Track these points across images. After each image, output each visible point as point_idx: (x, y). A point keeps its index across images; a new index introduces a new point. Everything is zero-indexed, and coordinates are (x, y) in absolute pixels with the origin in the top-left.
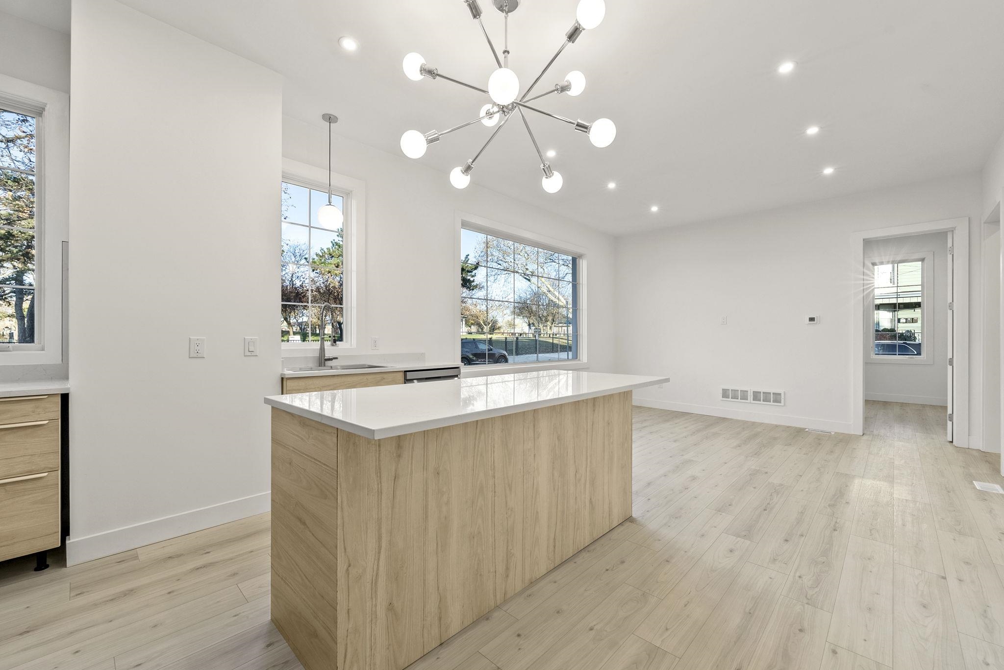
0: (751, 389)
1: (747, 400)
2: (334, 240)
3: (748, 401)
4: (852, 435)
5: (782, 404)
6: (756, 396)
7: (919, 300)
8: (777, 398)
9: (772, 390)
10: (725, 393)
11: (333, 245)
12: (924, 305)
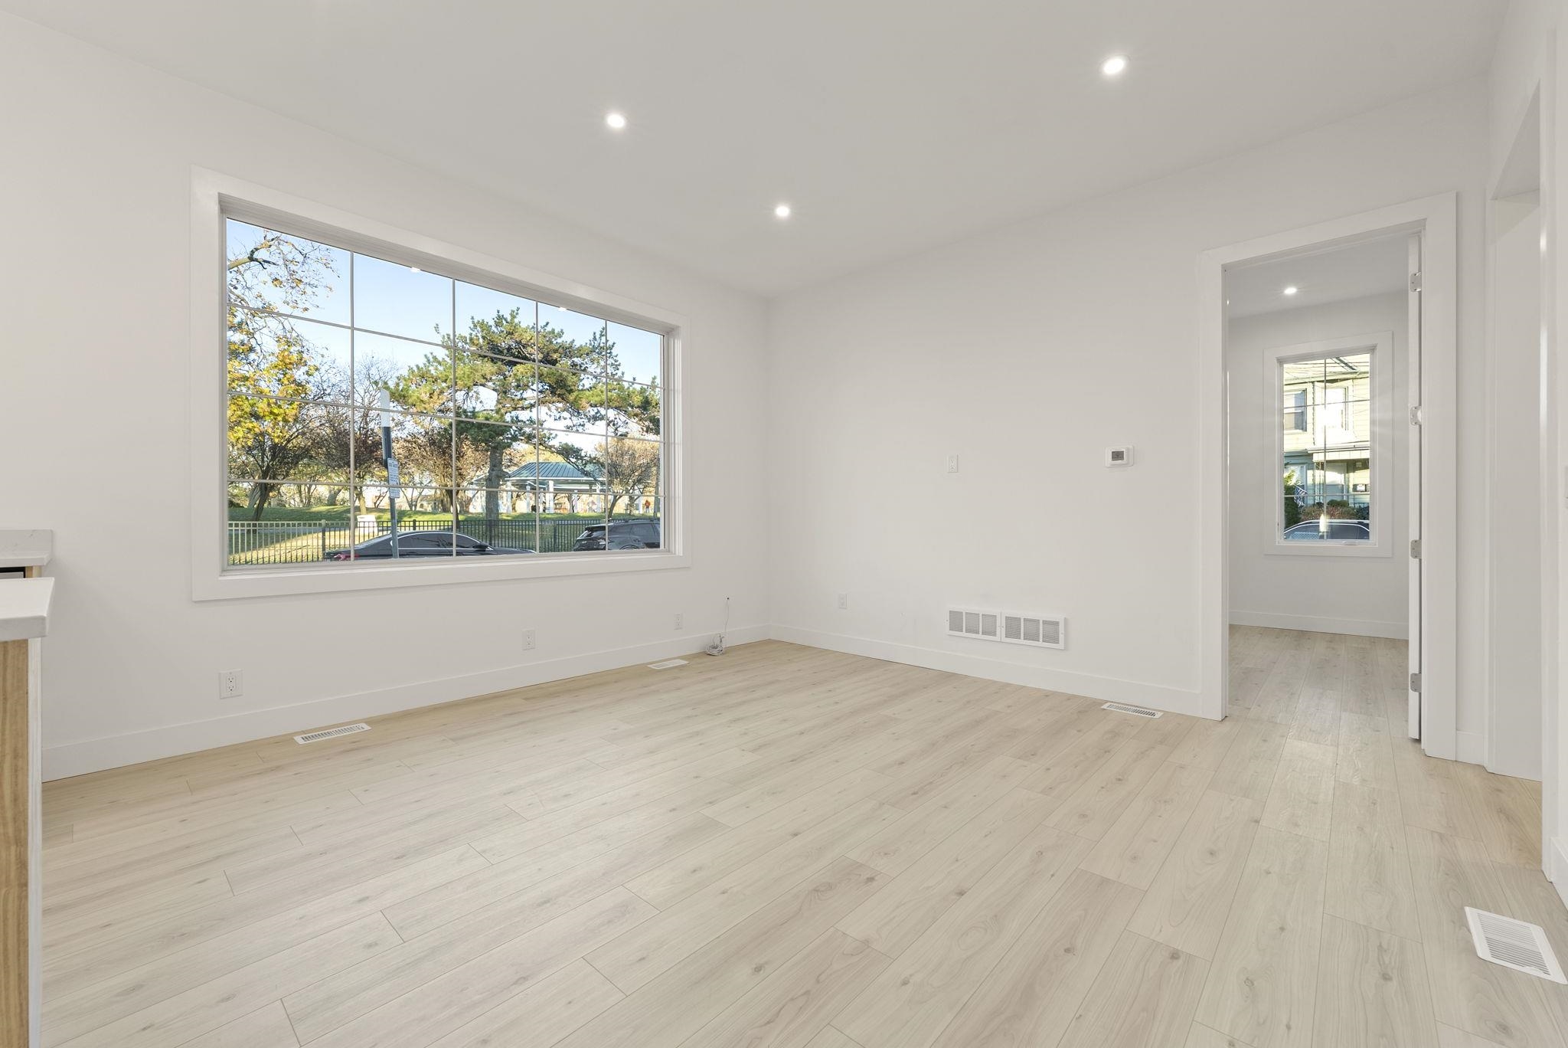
0: (1002, 611)
1: (995, 635)
2: (432, 354)
3: (997, 638)
4: (1198, 719)
5: (1061, 645)
6: (1013, 627)
7: (1365, 455)
8: (1051, 632)
9: (1042, 615)
10: (956, 621)
11: (429, 361)
12: (1375, 464)
